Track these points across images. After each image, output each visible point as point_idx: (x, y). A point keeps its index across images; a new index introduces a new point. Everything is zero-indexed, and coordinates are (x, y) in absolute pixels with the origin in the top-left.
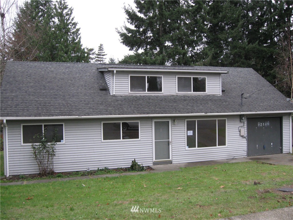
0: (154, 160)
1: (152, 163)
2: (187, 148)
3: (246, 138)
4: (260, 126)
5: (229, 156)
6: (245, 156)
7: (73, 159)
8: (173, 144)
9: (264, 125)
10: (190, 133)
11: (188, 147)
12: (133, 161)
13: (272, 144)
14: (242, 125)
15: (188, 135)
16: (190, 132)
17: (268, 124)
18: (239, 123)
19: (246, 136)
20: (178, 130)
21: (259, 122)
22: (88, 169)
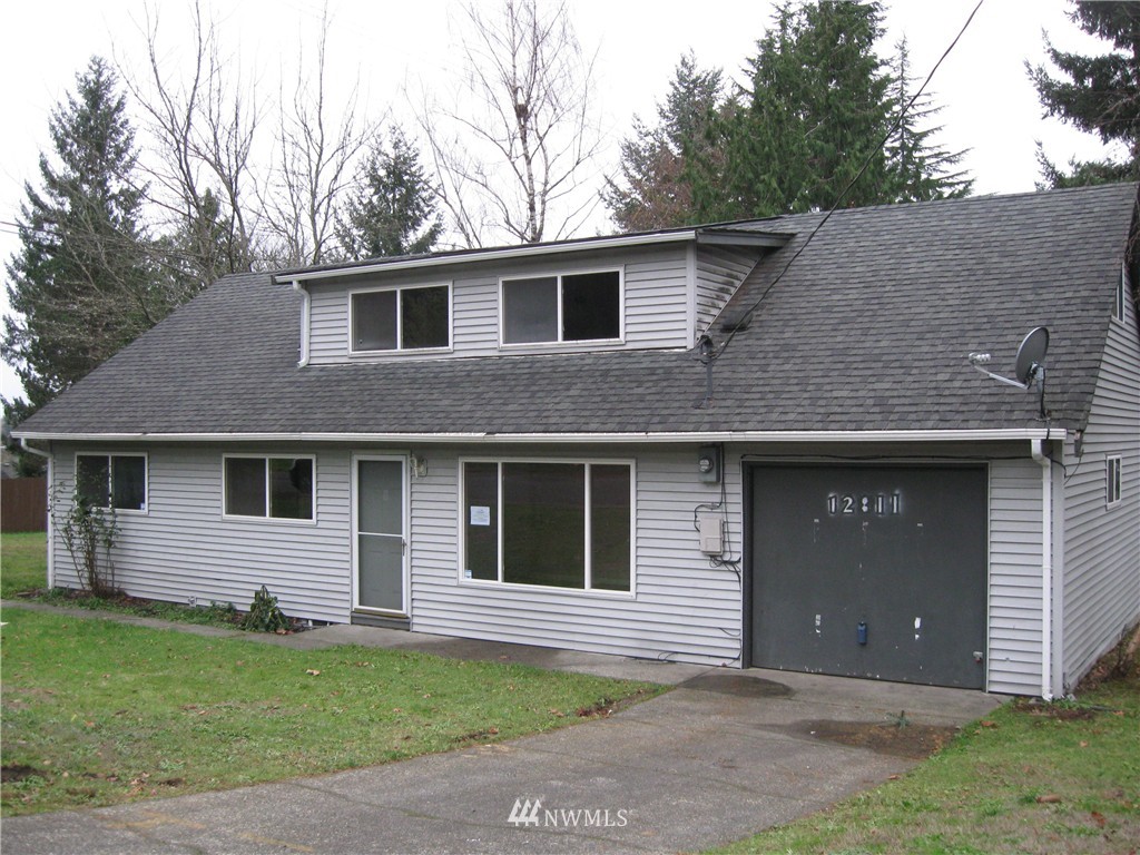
0: (356, 605)
1: (348, 613)
2: (465, 577)
3: (740, 566)
4: (839, 511)
5: (646, 645)
6: (727, 662)
7: (163, 563)
8: (415, 554)
9: (865, 509)
10: (481, 516)
11: (470, 574)
12: (257, 593)
13: (917, 623)
14: (717, 499)
15: (472, 523)
16: (482, 512)
17: (897, 505)
18: (698, 488)
19: (735, 557)
20: (432, 497)
21: (830, 491)
22: (192, 602)
